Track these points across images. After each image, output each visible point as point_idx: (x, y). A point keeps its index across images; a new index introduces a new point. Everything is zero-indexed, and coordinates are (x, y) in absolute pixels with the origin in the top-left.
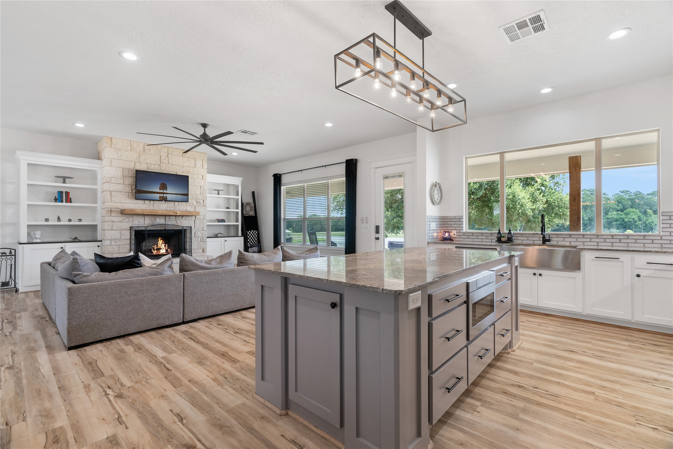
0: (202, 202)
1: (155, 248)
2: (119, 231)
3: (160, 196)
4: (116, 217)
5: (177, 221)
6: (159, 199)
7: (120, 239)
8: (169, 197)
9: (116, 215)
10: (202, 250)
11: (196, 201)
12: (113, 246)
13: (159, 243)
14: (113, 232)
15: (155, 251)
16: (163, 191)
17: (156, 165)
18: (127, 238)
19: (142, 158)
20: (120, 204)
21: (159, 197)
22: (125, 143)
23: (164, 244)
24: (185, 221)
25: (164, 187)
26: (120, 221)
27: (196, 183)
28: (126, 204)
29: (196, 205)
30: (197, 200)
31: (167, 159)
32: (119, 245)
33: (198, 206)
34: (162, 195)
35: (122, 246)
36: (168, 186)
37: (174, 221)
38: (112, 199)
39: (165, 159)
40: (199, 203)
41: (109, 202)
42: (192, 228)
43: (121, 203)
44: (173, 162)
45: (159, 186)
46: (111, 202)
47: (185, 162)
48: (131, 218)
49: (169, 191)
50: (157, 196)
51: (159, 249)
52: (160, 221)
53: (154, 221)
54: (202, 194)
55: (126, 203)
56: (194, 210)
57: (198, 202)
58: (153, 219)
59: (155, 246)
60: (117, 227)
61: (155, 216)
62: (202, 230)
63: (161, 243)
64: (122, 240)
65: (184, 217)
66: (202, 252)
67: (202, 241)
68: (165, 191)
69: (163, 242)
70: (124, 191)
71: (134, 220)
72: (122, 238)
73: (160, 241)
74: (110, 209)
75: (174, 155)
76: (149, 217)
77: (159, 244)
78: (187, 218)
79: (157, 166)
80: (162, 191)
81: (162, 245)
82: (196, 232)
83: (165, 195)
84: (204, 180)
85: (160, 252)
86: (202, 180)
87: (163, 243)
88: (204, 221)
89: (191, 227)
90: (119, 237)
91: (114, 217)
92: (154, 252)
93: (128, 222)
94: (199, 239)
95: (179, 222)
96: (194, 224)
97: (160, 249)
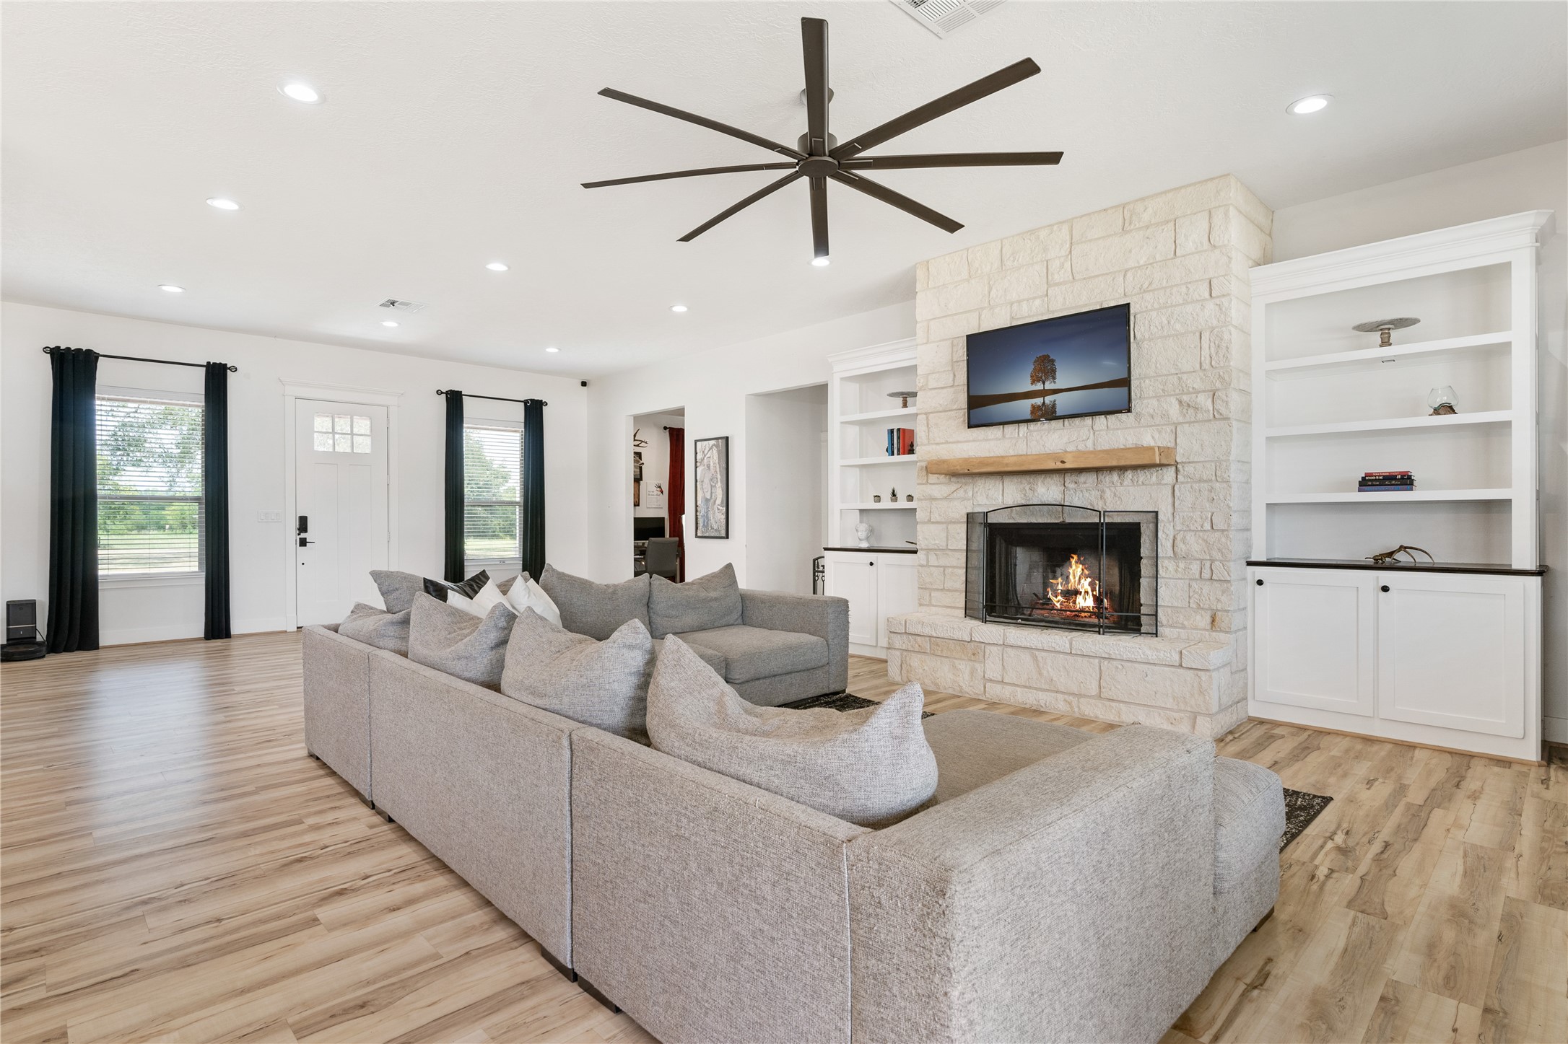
0: (1204, 401)
1: (1060, 587)
2: (944, 526)
3: (1032, 405)
4: (937, 486)
5: (1103, 491)
6: (1029, 417)
7: (945, 550)
8: (1063, 402)
9: (936, 481)
10: (1209, 620)
11: (1180, 402)
12: (931, 568)
13: (1071, 571)
14: (932, 527)
15: (1059, 598)
16: (1044, 383)
17: (1034, 298)
18: (959, 547)
19: (997, 290)
20: (944, 446)
21: (1029, 409)
22: (956, 263)
23: (1089, 580)
24: (1132, 489)
25: (1045, 369)
26: (945, 495)
27: (1178, 326)
28: (960, 445)
29: (1181, 419)
30: (1185, 398)
31: (1068, 265)
32: (945, 567)
33: (1190, 423)
34: (1039, 401)
35: (950, 569)
36: (1058, 365)
37: (1093, 492)
38: (931, 434)
39: (1062, 266)
40: (1191, 411)
41: (925, 445)
42: (1161, 517)
43: (947, 442)
44: (1087, 269)
45: (1030, 368)
46: (929, 443)
47: (1130, 251)
48: (971, 485)
49: (1061, 382)
50: (1025, 406)
51: (1072, 594)
52: (1048, 491)
53: (1029, 493)
54: (1206, 366)
55: (958, 442)
56: (1173, 441)
57: (1189, 405)
58: (1027, 488)
59: (1060, 580)
60: (940, 515)
61: (1033, 476)
62: (1207, 526)
63: (1079, 574)
64: (950, 553)
65: (1129, 474)
66: (1209, 627)
67: (1206, 574)
68: (1049, 386)
69: (1086, 572)
70: (955, 407)
71: (977, 492)
72: (949, 548)
73: (1074, 567)
74: (924, 464)
75: (1090, 241)
76: (1016, 479)
77: (1071, 577)
78: (1141, 479)
79: (1037, 302)
80: (1039, 386)
81: (1082, 581)
82: (1179, 538)
83: (1048, 399)
84: (1217, 301)
85: (1074, 602)
86: (1210, 306)
87: (1087, 577)
88: (1217, 485)
89: (1156, 513)
90: (944, 544)
91: (933, 487)
92: (1054, 600)
93: (963, 499)
94: (1195, 567)
95: (1108, 494)
96: (1170, 499)
97: (1077, 592)
